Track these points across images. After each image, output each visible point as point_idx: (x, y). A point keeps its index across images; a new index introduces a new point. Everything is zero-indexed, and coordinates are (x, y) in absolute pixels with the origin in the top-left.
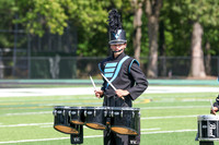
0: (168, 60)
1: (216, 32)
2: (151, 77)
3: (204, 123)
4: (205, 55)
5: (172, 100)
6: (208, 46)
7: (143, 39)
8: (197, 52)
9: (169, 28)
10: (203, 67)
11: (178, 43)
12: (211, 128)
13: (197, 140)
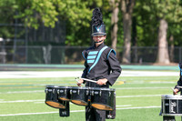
0: (139, 50)
1: (178, 26)
2: (125, 64)
3: (167, 101)
4: (169, 45)
5: (142, 82)
6: (172, 38)
7: (119, 32)
8: (163, 43)
9: (141, 23)
10: (167, 56)
11: (147, 35)
12: (172, 105)
13: (160, 115)
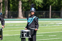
0: (11, 13)
1: (26, 4)
2: (6, 18)
3: (23, 32)
4: (23, 11)
6: (24, 8)
7: (3, 6)
8: (20, 10)
9: (11, 2)
10: (22, 15)
11: (14, 7)
12: (25, 34)
13: (20, 38)
